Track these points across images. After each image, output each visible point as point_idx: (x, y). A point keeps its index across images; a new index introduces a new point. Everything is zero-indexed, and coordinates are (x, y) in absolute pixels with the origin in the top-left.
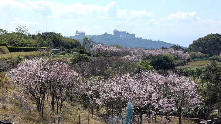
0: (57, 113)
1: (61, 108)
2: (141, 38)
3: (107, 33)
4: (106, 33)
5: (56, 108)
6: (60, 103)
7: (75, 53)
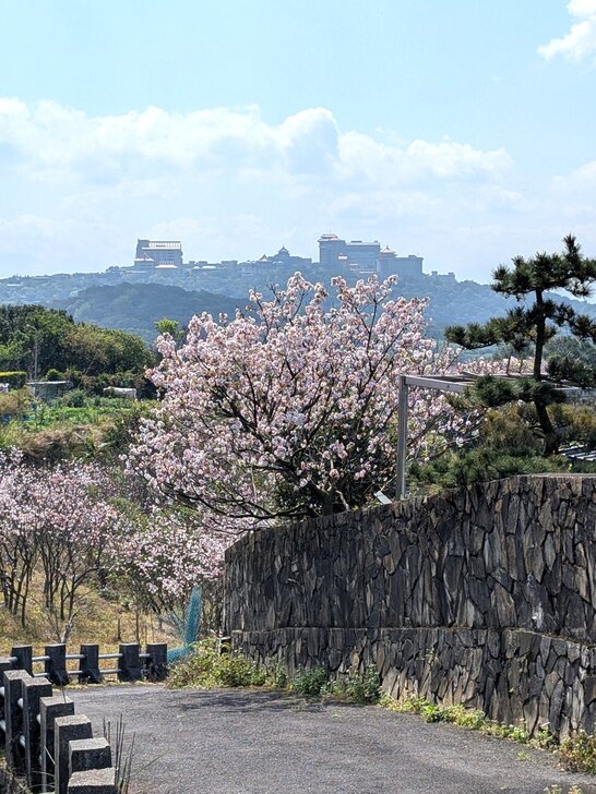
0: (62, 617)
1: (72, 603)
2: (452, 275)
3: (287, 253)
4: (283, 253)
5: (57, 603)
6: (70, 590)
7: (124, 396)
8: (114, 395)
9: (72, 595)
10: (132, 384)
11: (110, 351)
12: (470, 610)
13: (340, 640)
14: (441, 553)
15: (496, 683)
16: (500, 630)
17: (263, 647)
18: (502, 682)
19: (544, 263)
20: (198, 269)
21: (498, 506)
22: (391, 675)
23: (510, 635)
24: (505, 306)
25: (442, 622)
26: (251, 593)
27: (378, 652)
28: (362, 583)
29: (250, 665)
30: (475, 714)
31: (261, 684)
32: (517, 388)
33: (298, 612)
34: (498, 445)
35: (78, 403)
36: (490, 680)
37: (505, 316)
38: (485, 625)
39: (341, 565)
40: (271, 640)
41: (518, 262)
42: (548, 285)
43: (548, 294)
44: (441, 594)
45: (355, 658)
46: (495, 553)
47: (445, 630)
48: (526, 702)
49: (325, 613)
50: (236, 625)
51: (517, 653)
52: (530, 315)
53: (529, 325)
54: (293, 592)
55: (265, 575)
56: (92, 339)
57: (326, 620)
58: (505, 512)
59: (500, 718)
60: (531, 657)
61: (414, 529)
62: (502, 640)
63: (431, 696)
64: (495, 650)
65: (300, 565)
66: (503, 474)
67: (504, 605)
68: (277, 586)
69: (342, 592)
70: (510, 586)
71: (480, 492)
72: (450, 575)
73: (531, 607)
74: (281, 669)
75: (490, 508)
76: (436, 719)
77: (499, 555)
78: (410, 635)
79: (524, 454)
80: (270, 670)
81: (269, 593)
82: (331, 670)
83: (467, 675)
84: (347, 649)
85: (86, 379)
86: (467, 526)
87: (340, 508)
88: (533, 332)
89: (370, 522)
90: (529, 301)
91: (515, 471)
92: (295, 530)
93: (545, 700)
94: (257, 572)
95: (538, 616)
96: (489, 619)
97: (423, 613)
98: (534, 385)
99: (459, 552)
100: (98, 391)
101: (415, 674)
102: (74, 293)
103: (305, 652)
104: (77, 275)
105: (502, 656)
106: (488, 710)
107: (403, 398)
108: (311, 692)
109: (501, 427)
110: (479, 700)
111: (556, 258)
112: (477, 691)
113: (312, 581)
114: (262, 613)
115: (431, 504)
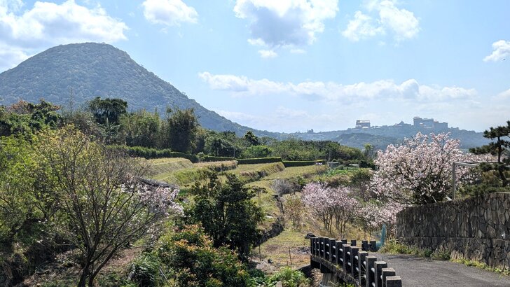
3: (403, 123)
7: (355, 167)
8: (352, 166)
9: (344, 226)
10: (357, 163)
11: (351, 153)
12: (480, 234)
13: (436, 241)
14: (470, 215)
15: (490, 255)
16: (491, 239)
17: (410, 242)
18: (492, 255)
19: (500, 129)
20: (376, 128)
21: (489, 201)
22: (454, 252)
23: (494, 241)
24: (488, 141)
25: (470, 236)
26: (406, 226)
27: (449, 245)
28: (443, 224)
29: (406, 248)
30: (483, 264)
31: (410, 253)
32: (493, 167)
33: (422, 232)
34: (487, 183)
35: (342, 169)
36: (488, 254)
37: (488, 145)
38: (485, 238)
39: (436, 218)
40: (413, 240)
41: (492, 129)
42: (502, 135)
43: (501, 138)
44: (470, 228)
45: (441, 246)
46: (488, 215)
47: (471, 239)
48: (500, 261)
49: (430, 232)
50: (401, 235)
51: (497, 246)
52: (496, 144)
53: (496, 147)
54: (420, 226)
55: (410, 221)
56: (346, 150)
57: (431, 235)
58: (491, 204)
59: (492, 265)
60: (502, 247)
61: (460, 208)
62: (491, 242)
63: (467, 258)
64: (489, 245)
65: (422, 218)
66: (490, 192)
67: (492, 232)
68: (415, 225)
69: (437, 227)
70: (494, 226)
71: (483, 198)
72: (473, 222)
73: (501, 232)
74: (416, 249)
75: (486, 202)
76: (470, 265)
77: (490, 216)
78: (460, 240)
79: (497, 186)
80: (413, 250)
81: (412, 226)
82: (433, 250)
83: (480, 252)
84: (438, 244)
85: (344, 162)
86: (478, 208)
87: (433, 202)
88: (497, 149)
89: (445, 206)
90: (496, 140)
91: (494, 191)
92: (420, 208)
93: (507, 260)
94: (408, 220)
95: (504, 235)
96: (486, 236)
97: (464, 233)
98: (499, 165)
99: (476, 215)
100: (347, 165)
101: (462, 252)
102: (338, 136)
103: (424, 245)
104: (339, 131)
105: (492, 247)
106: (488, 263)
107: (454, 169)
108: (427, 256)
109: (488, 178)
110: (484, 260)
111: (504, 127)
112: (483, 257)
113: (426, 223)
114: (410, 232)
115: (466, 201)
